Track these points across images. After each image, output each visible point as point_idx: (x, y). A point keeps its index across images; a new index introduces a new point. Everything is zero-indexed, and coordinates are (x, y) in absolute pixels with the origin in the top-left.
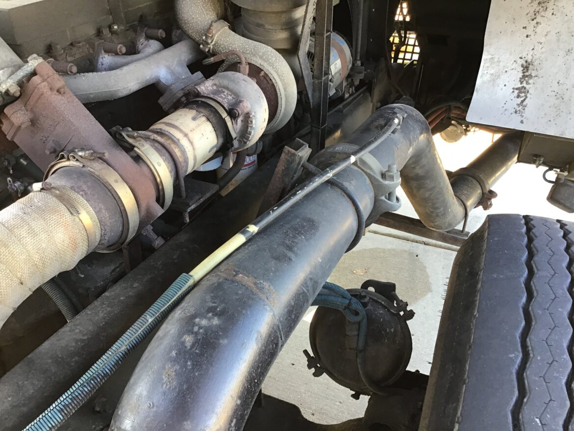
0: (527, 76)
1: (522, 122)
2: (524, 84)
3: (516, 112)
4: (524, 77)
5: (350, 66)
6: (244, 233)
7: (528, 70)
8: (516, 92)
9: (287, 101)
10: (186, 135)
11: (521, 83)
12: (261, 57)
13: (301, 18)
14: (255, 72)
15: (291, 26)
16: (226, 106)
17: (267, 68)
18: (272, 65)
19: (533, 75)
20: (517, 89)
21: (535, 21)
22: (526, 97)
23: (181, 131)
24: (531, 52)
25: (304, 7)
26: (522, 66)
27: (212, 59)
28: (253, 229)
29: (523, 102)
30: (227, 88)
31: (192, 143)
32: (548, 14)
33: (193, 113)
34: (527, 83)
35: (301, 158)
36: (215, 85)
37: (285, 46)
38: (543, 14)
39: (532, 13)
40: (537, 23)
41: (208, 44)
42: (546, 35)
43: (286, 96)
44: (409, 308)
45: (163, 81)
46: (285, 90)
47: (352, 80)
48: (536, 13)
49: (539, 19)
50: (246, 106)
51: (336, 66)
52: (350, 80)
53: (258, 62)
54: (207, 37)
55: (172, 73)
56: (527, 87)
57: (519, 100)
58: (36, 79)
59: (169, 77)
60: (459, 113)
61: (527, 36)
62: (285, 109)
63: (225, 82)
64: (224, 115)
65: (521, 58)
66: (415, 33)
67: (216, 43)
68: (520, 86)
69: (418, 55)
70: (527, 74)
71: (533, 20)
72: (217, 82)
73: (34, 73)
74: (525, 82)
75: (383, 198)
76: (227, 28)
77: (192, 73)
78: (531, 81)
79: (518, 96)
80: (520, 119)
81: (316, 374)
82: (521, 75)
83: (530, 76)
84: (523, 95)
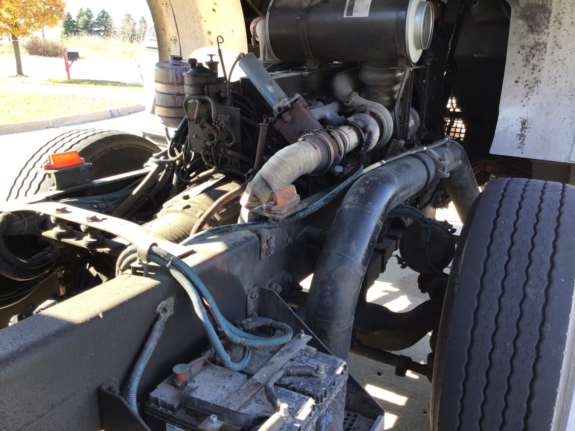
0: (524, 128)
1: (522, 153)
2: (523, 132)
3: (519, 148)
4: (523, 128)
5: (419, 125)
6: (381, 162)
7: (524, 125)
8: (519, 136)
9: (388, 130)
10: (347, 134)
11: (521, 131)
12: (376, 109)
13: (397, 90)
14: (373, 115)
15: (392, 94)
16: (361, 126)
17: (379, 113)
18: (382, 112)
19: (528, 127)
20: (519, 135)
21: (528, 98)
22: (524, 139)
23: (344, 132)
24: (526, 115)
25: (400, 84)
26: (522, 122)
27: (351, 109)
28: (384, 162)
29: (522, 142)
30: (361, 120)
31: (349, 138)
32: (535, 93)
33: (348, 127)
34: (525, 131)
35: (401, 144)
36: (355, 119)
37: (388, 104)
38: (531, 93)
39: (525, 94)
40: (529, 99)
41: (349, 102)
42: (534, 105)
43: (388, 127)
44: (453, 228)
45: (328, 118)
46: (387, 124)
47: (420, 135)
48: (527, 93)
49: (529, 97)
50: (371, 128)
51: (412, 123)
52: (418, 136)
53: (374, 110)
54: (349, 98)
55: (332, 114)
56: (525, 134)
57: (520, 141)
58: (298, 102)
59: (331, 116)
60: (492, 168)
61: (523, 106)
62: (387, 135)
63: (360, 117)
64: (361, 130)
65: (520, 118)
66: (462, 120)
67: (353, 101)
68: (520, 133)
69: (464, 135)
70: (524, 126)
71: (526, 97)
72: (356, 118)
73: (297, 100)
74: (523, 131)
75: (440, 170)
76: (358, 95)
77: (340, 116)
78: (526, 130)
79: (520, 139)
80: (521, 151)
81: (403, 267)
82: (521, 127)
83: (526, 128)
84: (522, 138)
